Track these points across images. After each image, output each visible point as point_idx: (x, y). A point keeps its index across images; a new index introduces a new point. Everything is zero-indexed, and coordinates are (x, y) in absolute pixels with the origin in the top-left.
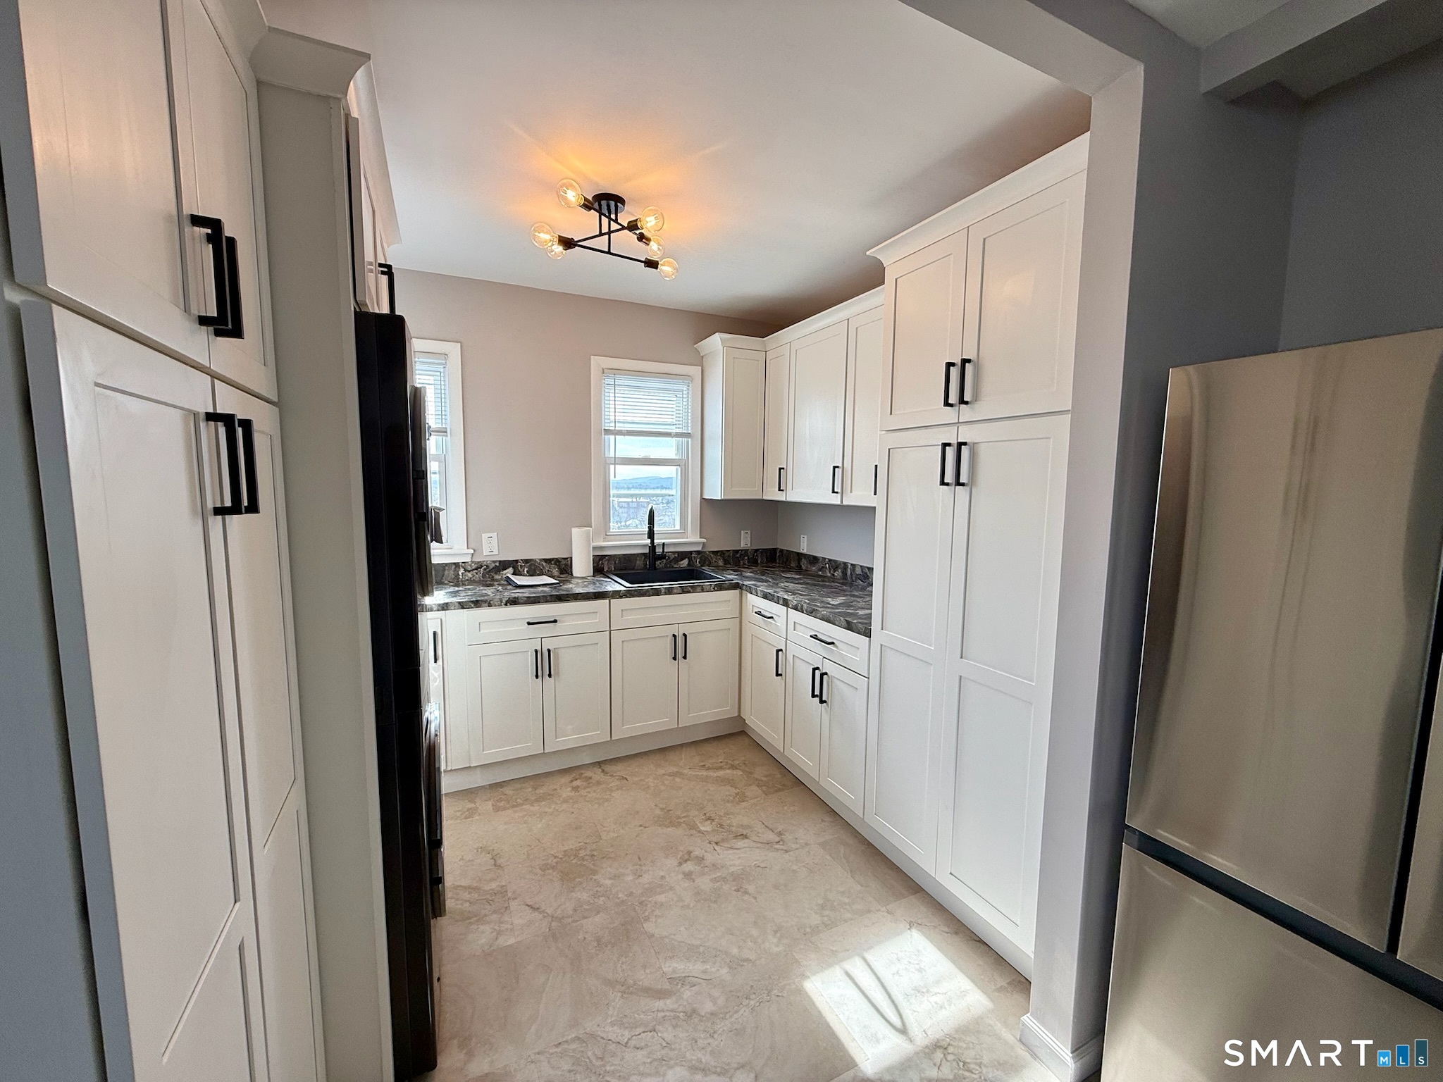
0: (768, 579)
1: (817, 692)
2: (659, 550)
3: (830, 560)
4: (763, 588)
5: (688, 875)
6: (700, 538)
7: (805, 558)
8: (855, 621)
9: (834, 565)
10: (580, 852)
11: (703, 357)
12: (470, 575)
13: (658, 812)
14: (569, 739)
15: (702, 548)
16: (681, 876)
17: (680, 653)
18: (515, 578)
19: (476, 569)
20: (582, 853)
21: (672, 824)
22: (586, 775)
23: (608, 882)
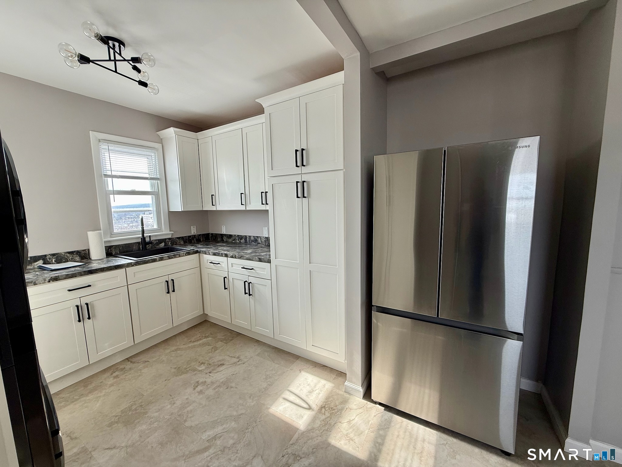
0: (211, 247)
1: (247, 291)
2: (147, 240)
3: (238, 235)
4: (212, 251)
5: (201, 392)
6: (170, 231)
7: (225, 236)
8: (263, 258)
9: (240, 237)
10: (132, 407)
11: (162, 139)
13: (173, 370)
14: (107, 351)
15: (172, 236)
16: (197, 394)
17: (171, 289)
18: (47, 266)
20: (134, 407)
21: (183, 373)
22: (121, 368)
23: (156, 414)
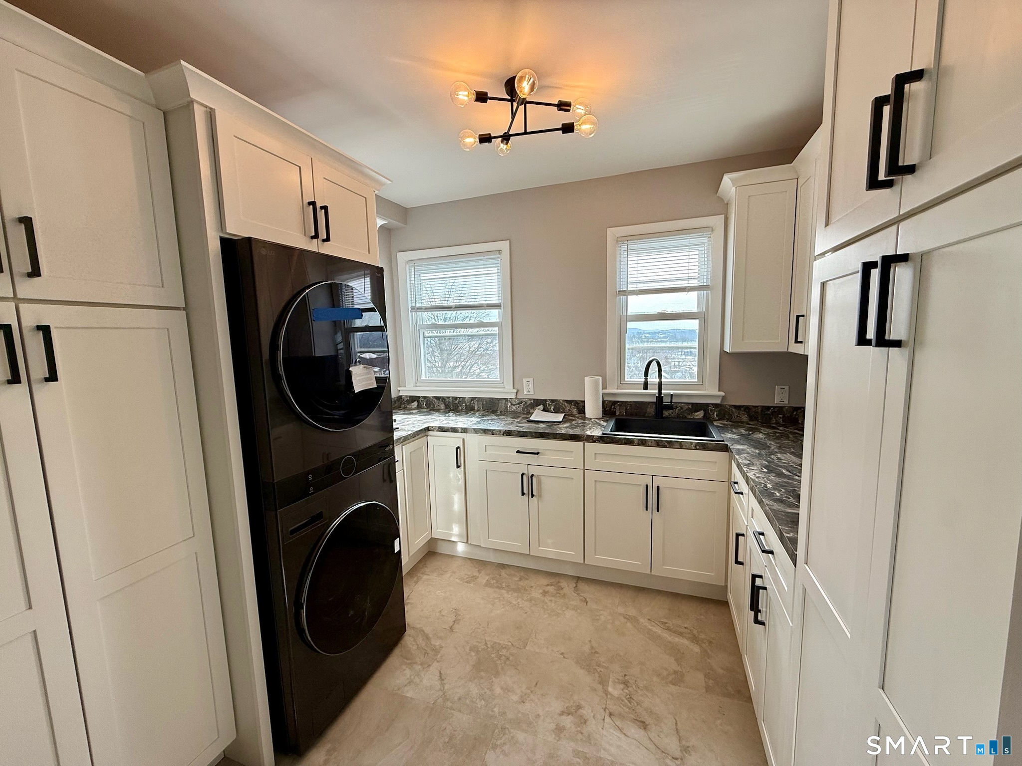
2: (666, 400)
5: (559, 731)
6: (720, 391)
10: (503, 650)
11: (724, 203)
12: (514, 408)
13: (586, 648)
14: (549, 550)
15: (722, 401)
17: (653, 504)
19: (518, 404)
21: (588, 667)
22: (561, 584)
